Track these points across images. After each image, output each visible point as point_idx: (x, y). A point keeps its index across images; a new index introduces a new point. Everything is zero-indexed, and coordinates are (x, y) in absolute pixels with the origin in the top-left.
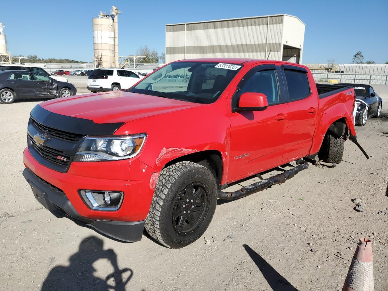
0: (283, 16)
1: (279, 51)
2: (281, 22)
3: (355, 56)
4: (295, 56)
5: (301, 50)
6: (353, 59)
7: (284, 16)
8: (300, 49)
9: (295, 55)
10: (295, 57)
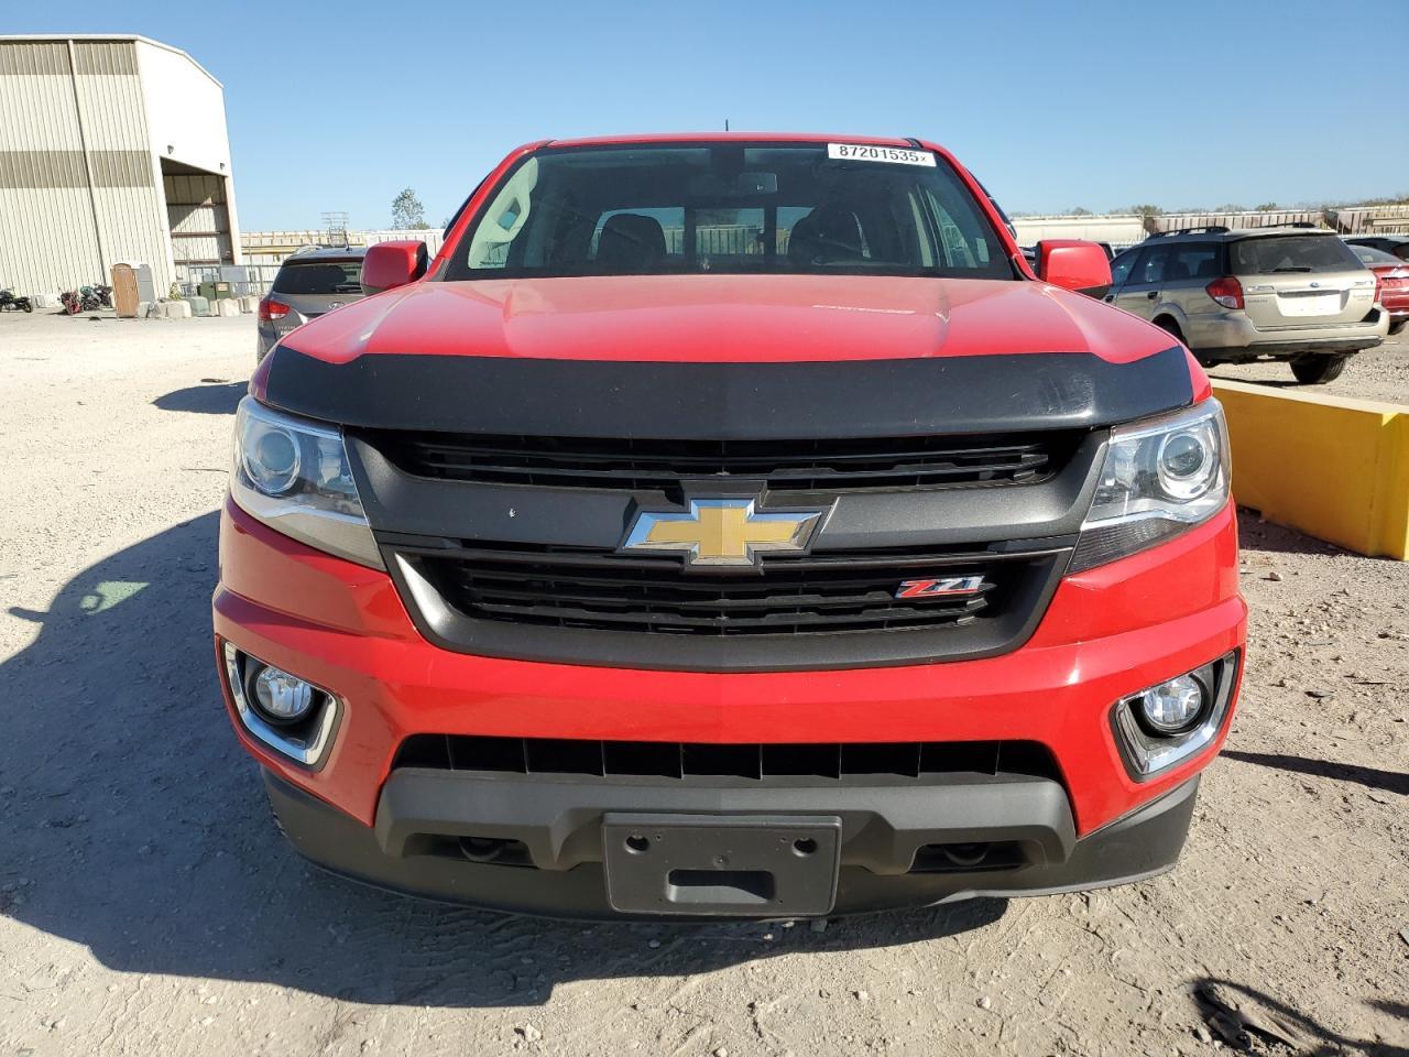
0: (132, 41)
1: (148, 182)
2: (131, 68)
3: (397, 203)
4: (205, 203)
5: (226, 180)
6: (394, 213)
7: (137, 43)
8: (224, 177)
9: (209, 201)
10: (207, 206)
